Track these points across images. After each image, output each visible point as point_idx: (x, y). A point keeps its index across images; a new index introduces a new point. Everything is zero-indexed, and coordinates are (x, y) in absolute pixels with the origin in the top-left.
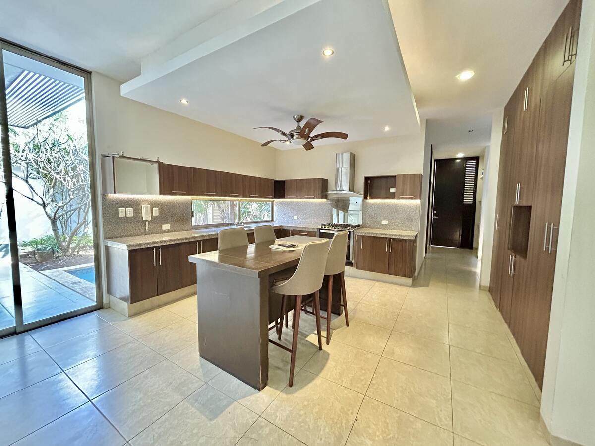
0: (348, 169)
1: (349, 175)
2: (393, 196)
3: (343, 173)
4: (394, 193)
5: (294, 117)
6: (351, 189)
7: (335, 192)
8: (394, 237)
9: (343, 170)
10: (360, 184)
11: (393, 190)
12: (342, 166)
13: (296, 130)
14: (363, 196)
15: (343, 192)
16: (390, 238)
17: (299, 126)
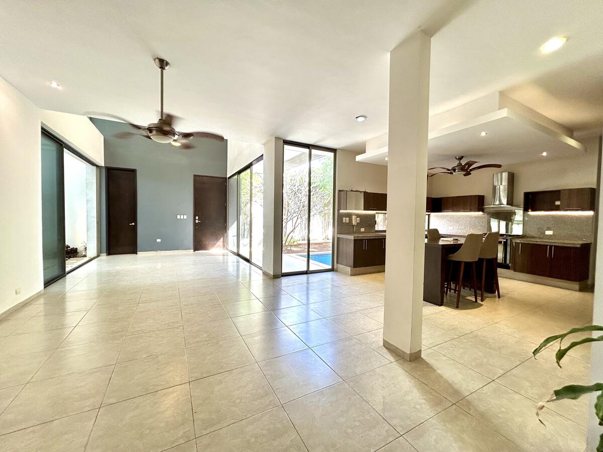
0: (506, 187)
1: (507, 191)
2: (557, 208)
3: (501, 190)
4: (558, 206)
5: (456, 158)
6: (510, 203)
7: (492, 206)
8: (556, 244)
9: (502, 187)
10: (520, 198)
11: (558, 203)
12: (501, 184)
13: (458, 166)
14: (522, 209)
15: (502, 206)
16: (552, 246)
17: (460, 163)
